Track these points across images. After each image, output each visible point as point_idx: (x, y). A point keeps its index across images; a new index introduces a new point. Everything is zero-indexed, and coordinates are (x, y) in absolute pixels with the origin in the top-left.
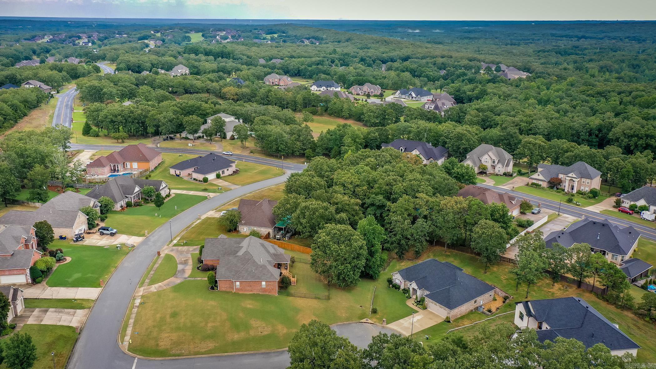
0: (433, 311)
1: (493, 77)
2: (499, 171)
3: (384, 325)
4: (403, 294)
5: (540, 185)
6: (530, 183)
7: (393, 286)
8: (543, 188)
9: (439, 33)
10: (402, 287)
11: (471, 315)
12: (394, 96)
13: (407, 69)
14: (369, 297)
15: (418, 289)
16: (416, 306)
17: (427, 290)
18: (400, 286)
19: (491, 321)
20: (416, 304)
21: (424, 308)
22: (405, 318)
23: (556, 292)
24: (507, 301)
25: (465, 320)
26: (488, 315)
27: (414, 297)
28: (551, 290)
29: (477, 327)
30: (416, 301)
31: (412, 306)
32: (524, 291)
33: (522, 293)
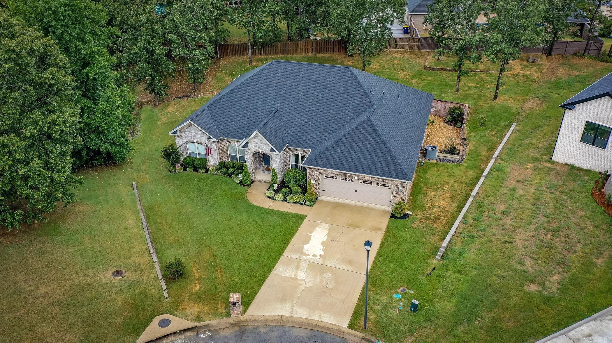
0: (338, 200)
3: (236, 315)
4: (225, 178)
7: (185, 167)
10: (214, 160)
11: (426, 175)
15: (272, 150)
16: (285, 200)
17: (300, 145)
18: (205, 160)
19: (495, 174)
20: (280, 196)
21: (313, 200)
22: (286, 254)
23: (528, 73)
24: (466, 118)
25: (432, 194)
26: (458, 163)
27: (267, 177)
28: (514, 72)
29: (486, 203)
30: (275, 186)
31: (269, 205)
32: (470, 88)
33: (470, 92)
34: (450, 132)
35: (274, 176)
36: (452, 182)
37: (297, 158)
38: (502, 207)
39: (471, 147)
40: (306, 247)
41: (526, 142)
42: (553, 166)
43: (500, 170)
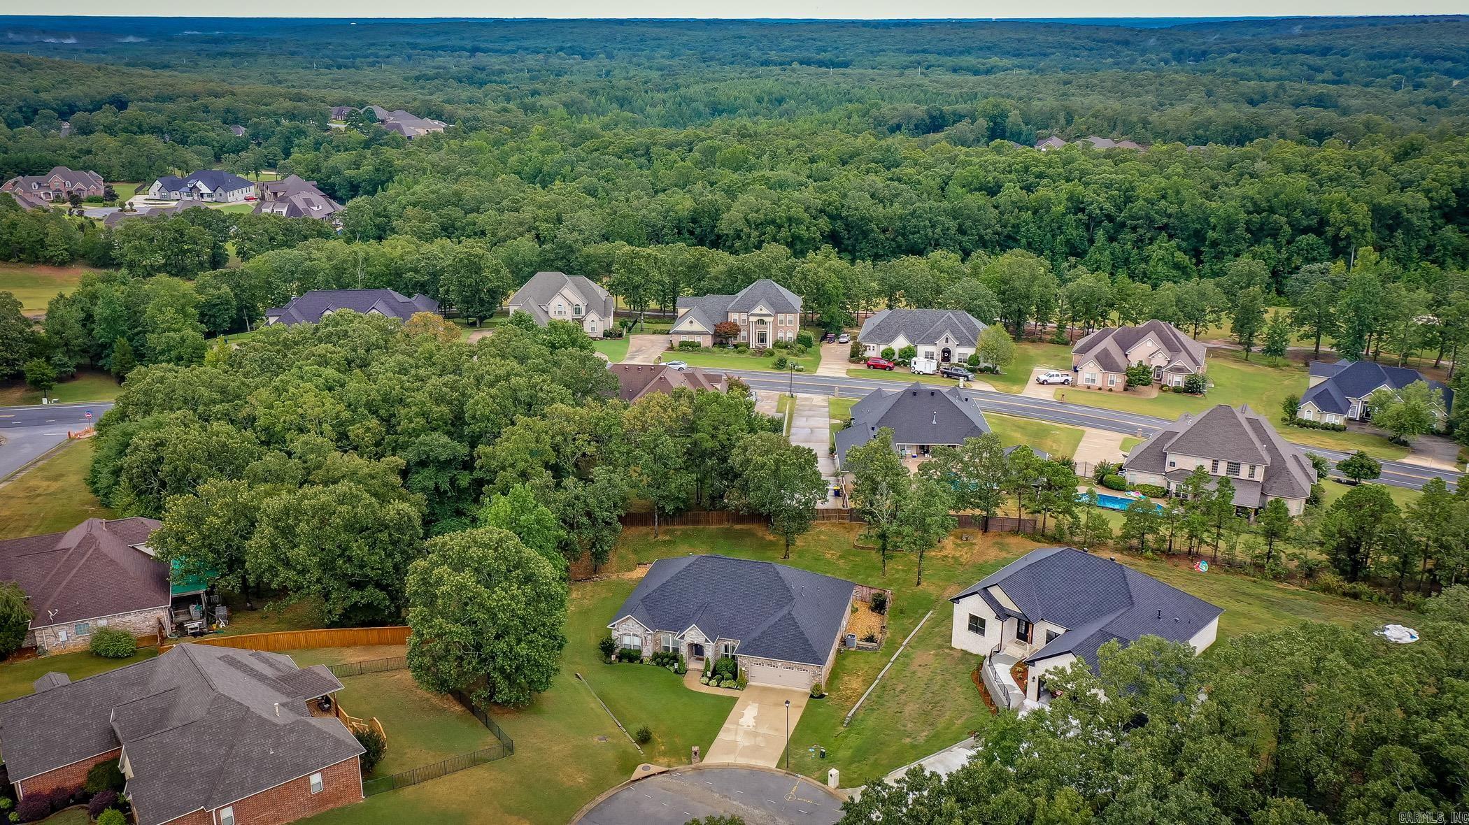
0: (765, 685)
1: (371, 135)
2: (593, 329)
3: (696, 763)
4: (660, 668)
5: (699, 345)
6: (676, 344)
7: (620, 658)
8: (707, 350)
9: (135, 44)
10: (647, 652)
11: (845, 663)
12: (148, 197)
13: (139, 127)
14: (593, 705)
15: (707, 641)
16: (718, 686)
17: (729, 635)
18: (640, 651)
19: (902, 659)
20: (713, 682)
21: (743, 685)
22: (725, 725)
23: (957, 554)
24: (888, 605)
25: (847, 678)
26: (875, 650)
27: (700, 666)
28: (944, 553)
29: (889, 684)
30: (709, 674)
31: (705, 689)
32: (897, 571)
33: (897, 576)
34: (873, 619)
35: (708, 664)
36: (866, 668)
37: (726, 647)
38: (901, 687)
39: (888, 635)
40: (741, 721)
41: (936, 630)
42: (952, 652)
43: (906, 656)
